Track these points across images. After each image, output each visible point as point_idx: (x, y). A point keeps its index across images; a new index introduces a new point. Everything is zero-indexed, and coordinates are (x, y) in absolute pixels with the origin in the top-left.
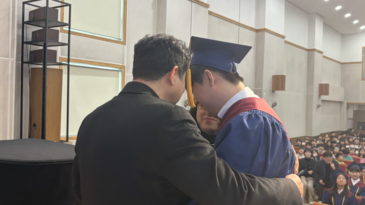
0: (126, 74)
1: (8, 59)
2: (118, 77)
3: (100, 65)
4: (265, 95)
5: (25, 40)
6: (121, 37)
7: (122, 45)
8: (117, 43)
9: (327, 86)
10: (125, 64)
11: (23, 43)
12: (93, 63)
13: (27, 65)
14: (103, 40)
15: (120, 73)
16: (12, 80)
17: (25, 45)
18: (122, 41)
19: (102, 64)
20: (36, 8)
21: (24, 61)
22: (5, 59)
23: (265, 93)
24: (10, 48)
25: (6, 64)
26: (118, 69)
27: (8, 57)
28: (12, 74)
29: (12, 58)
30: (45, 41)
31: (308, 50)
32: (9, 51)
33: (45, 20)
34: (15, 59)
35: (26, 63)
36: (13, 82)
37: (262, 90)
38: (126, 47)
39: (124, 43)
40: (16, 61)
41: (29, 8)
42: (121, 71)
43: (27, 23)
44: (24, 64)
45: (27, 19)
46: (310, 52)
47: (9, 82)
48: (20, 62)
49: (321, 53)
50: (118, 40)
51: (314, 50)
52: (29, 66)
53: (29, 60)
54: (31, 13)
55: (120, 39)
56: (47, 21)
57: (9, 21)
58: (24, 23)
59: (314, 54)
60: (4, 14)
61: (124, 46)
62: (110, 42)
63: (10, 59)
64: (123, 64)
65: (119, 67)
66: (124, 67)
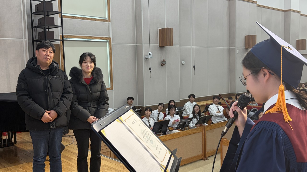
0: (112, 44)
1: (23, 39)
2: (107, 46)
3: (91, 38)
4: (238, 53)
5: (33, 26)
6: (107, 16)
7: (108, 23)
8: (104, 21)
9: (304, 41)
10: (111, 37)
11: (32, 27)
12: (85, 38)
13: (36, 42)
14: (92, 20)
15: (108, 43)
16: (26, 53)
17: (33, 29)
18: (107, 19)
19: (93, 38)
20: (40, 2)
21: (34, 40)
22: (21, 40)
23: (238, 51)
24: (23, 32)
25: (22, 42)
26: (106, 41)
27: (23, 38)
28: (26, 49)
29: (25, 39)
30: (45, 25)
31: (285, 11)
32: (23, 35)
33: (44, 11)
34: (27, 39)
35: (35, 41)
36: (27, 55)
37: (235, 48)
38: (110, 23)
39: (109, 21)
40: (28, 40)
41: (34, 3)
42: (108, 42)
43: (34, 13)
44: (34, 42)
45: (34, 11)
46: (286, 12)
47: (25, 55)
48: (32, 41)
49: (299, 12)
50: (105, 19)
51: (290, 10)
52: (37, 43)
53: (38, 39)
54: (36, 6)
55: (106, 18)
56: (45, 12)
57: (21, 13)
58: (32, 14)
59: (290, 14)
60: (18, 9)
61: (109, 23)
62: (98, 21)
63: (24, 39)
64: (109, 36)
65: (106, 39)
66: (110, 38)
